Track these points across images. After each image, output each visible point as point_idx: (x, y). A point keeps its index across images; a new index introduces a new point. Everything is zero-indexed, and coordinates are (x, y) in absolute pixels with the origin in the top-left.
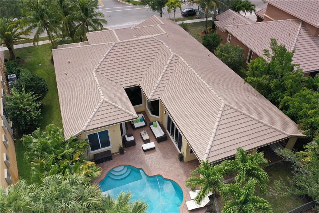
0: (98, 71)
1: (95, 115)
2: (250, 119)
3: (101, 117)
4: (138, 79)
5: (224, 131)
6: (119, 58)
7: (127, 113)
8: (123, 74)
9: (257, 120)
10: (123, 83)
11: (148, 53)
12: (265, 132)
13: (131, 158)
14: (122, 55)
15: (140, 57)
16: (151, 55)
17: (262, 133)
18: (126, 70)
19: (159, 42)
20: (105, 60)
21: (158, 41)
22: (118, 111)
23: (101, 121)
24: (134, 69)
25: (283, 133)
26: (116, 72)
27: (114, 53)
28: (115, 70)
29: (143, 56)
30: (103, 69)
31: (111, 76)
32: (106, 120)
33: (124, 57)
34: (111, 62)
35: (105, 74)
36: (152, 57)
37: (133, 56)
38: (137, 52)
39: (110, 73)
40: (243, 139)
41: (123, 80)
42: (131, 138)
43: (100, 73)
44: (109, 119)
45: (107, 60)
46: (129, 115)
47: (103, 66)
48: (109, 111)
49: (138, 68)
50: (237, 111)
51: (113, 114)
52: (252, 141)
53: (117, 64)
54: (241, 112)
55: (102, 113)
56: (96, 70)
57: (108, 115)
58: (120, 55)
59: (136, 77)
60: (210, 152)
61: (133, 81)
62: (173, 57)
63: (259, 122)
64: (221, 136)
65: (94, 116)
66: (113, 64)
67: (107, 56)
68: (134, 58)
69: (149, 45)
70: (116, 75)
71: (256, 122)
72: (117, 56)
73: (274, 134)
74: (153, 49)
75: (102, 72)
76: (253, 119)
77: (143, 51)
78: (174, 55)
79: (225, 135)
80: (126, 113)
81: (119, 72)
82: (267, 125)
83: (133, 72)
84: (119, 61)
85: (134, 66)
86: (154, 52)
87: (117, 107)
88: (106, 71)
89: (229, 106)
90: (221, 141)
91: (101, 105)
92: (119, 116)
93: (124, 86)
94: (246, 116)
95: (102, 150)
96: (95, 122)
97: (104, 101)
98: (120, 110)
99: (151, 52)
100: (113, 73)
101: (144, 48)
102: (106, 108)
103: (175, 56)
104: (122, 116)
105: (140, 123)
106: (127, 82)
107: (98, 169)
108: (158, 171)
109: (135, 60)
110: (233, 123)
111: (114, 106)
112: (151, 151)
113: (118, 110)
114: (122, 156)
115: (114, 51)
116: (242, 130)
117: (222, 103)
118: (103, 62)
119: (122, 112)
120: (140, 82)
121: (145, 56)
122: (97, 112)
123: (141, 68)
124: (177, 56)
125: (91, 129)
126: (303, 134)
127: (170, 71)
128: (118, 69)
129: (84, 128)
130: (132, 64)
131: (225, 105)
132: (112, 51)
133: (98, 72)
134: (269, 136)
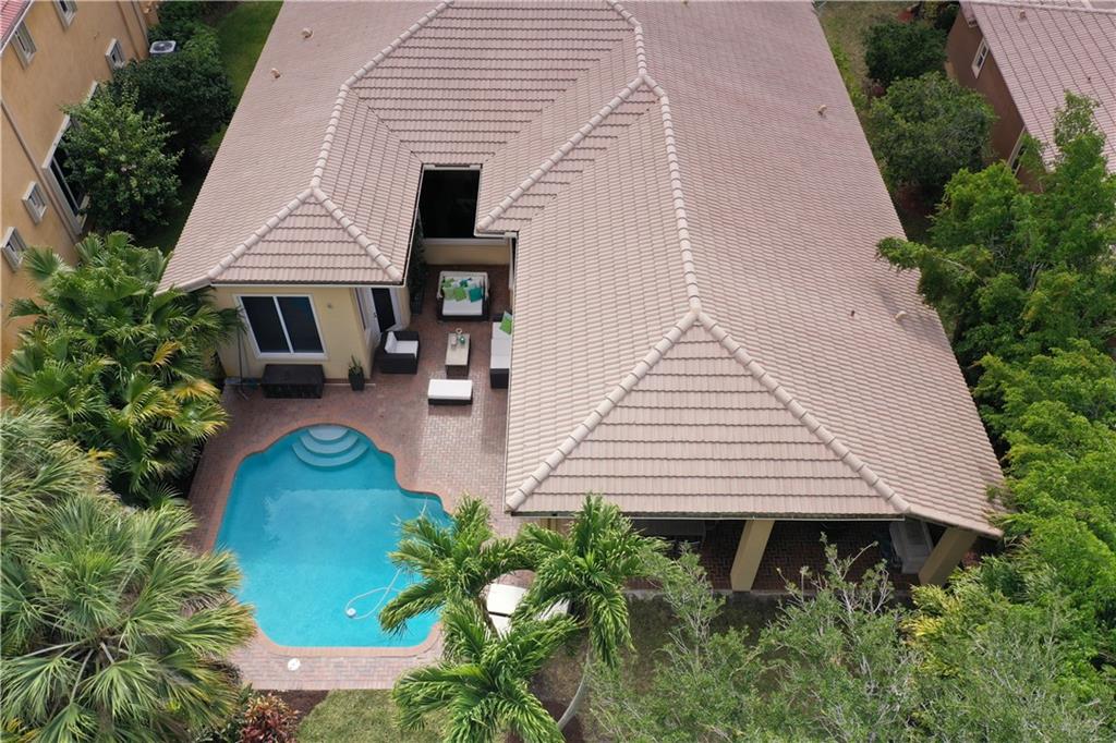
0: (360, 88)
1: (264, 236)
2: (773, 403)
3: (283, 248)
4: (485, 148)
5: (644, 416)
6: (449, 53)
7: (371, 257)
8: (440, 115)
9: (795, 415)
10: (428, 147)
11: (563, 55)
12: (806, 469)
13: (381, 410)
14: (464, 44)
15: (526, 65)
16: (570, 65)
17: (791, 469)
18: (455, 105)
19: (624, 19)
20: (399, 53)
21: (619, 14)
22: (343, 242)
23: (276, 261)
24: (486, 105)
25: (881, 495)
26: (420, 105)
27: (441, 33)
28: (419, 94)
29: (540, 64)
30: (379, 83)
31: (397, 115)
32: (294, 261)
33: (470, 54)
34: (414, 63)
35: (379, 104)
36: (570, 75)
37: (503, 54)
38: (525, 45)
39: (399, 104)
40: (701, 468)
41: (433, 136)
42: (410, 348)
43: (363, 93)
44: (303, 262)
45: (407, 52)
46: (375, 266)
47: (385, 73)
48: (316, 235)
49: (503, 106)
50: (733, 355)
51: (324, 248)
52: (736, 487)
53: (436, 73)
54: (746, 365)
55: (291, 235)
56: (355, 83)
57: (307, 249)
58: (457, 44)
59: (480, 137)
60: (549, 476)
61: (465, 148)
62: (636, 90)
63: (804, 425)
64: (620, 433)
65: (262, 238)
66: (420, 73)
67: (410, 37)
68: (503, 64)
69: (580, 25)
70: (413, 115)
71: (790, 420)
72: (448, 43)
73: (842, 487)
74: (587, 45)
75: (374, 93)
76: (781, 406)
77: (545, 44)
78: (644, 83)
79: (639, 433)
80: (367, 255)
81: (430, 105)
82: (828, 445)
83: (481, 116)
84: (447, 64)
85: (493, 95)
86: (585, 55)
87: (344, 229)
88: (387, 93)
89: (709, 330)
90: (611, 450)
91: (297, 208)
92: (341, 262)
93: (426, 159)
94: (757, 387)
95: (293, 357)
96: (257, 261)
97: (312, 195)
98: (352, 240)
99: (575, 54)
100: (409, 105)
101: (554, 34)
102: (311, 222)
103: (645, 88)
104: (350, 262)
105: (467, 301)
106: (443, 147)
107: (214, 414)
108: (438, 482)
109: (504, 74)
110: (694, 400)
111: (338, 222)
112: (454, 409)
113: (346, 238)
114: (353, 396)
115: (444, 23)
116: (717, 434)
117: (688, 311)
118: (387, 56)
119: (357, 250)
120: (486, 157)
121: (545, 64)
122: (275, 227)
123: (514, 106)
124: (651, 90)
125: (235, 278)
126: (992, 523)
127: (598, 143)
128: (430, 94)
129: (211, 273)
130: (487, 85)
131: (696, 323)
132: (436, 23)
133: (357, 91)
134: (816, 487)
